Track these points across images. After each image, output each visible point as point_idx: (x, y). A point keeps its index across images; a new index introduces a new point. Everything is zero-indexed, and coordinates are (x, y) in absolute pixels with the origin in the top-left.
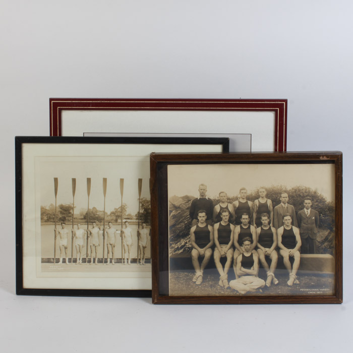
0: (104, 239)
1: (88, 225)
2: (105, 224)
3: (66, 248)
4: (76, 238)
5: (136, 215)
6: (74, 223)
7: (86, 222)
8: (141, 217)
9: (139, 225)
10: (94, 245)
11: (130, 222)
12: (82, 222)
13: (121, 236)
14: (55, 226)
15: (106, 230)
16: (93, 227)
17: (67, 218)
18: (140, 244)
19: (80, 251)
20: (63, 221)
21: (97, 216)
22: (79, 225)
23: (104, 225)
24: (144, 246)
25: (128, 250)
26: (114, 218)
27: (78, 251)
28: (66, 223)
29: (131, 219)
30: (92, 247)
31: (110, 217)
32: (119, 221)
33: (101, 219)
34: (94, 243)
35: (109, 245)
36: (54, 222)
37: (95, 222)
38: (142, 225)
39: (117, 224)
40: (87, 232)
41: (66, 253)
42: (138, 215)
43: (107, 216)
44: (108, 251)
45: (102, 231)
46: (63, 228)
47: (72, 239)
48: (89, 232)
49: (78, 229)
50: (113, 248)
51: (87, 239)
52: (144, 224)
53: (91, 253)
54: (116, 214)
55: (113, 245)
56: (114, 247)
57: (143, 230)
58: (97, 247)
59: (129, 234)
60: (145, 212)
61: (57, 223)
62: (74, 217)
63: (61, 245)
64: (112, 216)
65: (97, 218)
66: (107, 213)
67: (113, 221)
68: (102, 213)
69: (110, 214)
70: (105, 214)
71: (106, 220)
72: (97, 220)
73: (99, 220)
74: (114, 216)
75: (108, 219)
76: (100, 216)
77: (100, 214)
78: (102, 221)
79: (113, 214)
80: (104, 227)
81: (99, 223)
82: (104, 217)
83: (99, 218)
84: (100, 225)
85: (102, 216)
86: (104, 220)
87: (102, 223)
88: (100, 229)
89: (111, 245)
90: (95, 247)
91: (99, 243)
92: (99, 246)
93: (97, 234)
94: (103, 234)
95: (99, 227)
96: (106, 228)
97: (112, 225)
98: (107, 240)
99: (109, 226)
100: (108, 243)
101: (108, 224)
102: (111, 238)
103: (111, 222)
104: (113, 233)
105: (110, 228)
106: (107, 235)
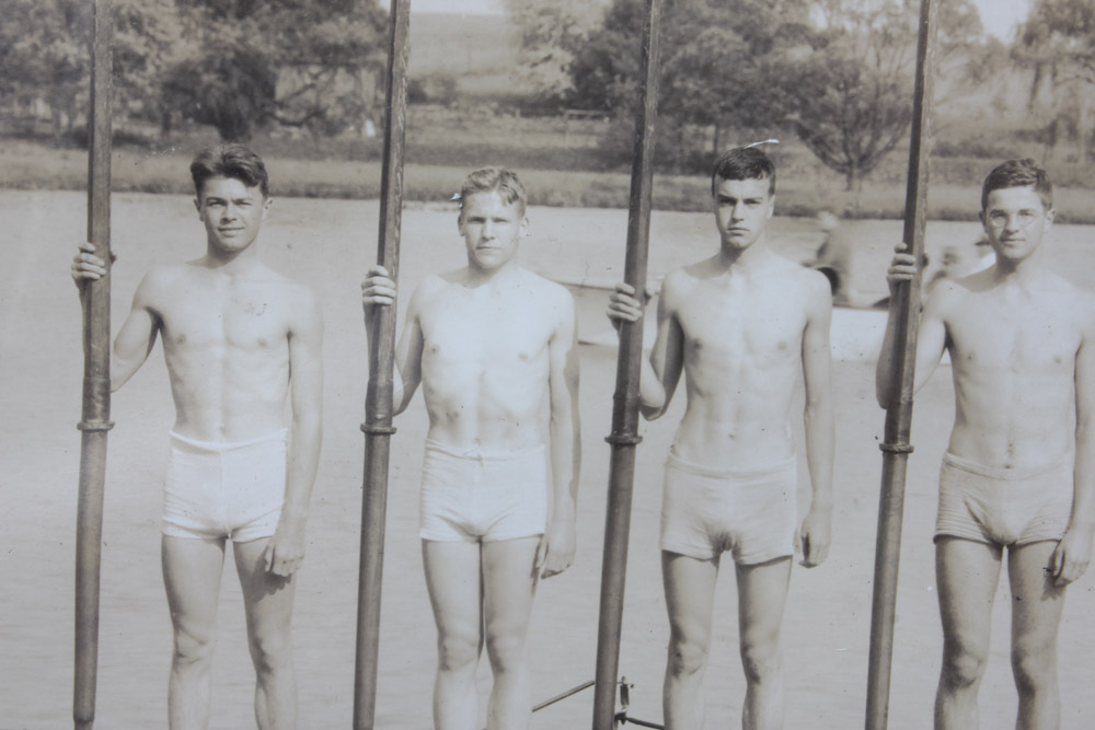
0: (895, 445)
1: (636, 206)
2: (937, 194)
3: (263, 579)
4: (442, 417)
6: (414, 175)
7: (605, 159)
10: (722, 544)
12: (543, 160)
14: (97, 213)
15: (945, 302)
16: (730, 253)
17: (286, 83)
19: (487, 640)
20: (229, 126)
21: (800, 54)
22: (491, 203)
23: (909, 216)
27: (465, 625)
28: (280, 169)
30: (691, 575)
31: (1015, 85)
33: (871, 118)
34: (730, 516)
36: (83, 139)
37: (760, 165)
40: (625, 327)
41: (262, 666)
43: (976, 74)
44: (952, 647)
45: (881, 321)
46: (220, 253)
47: (376, 434)
48: (652, 336)
49: (478, 270)
50: (1040, 607)
51: (622, 443)
53: (675, 668)
55: (1035, 563)
56: (1055, 581)
58: (766, 584)
61: (124, 163)
62: (418, 61)
63: (183, 526)
64: (1054, 75)
65: (805, 102)
66: (969, 22)
67: (1071, 159)
68: (889, 15)
69: (1030, 37)
70: (939, 36)
71: (955, 142)
72: (806, 124)
73: (838, 136)
74: (1082, 60)
75: (990, 111)
76: (852, 62)
77: (849, 26)
78: (886, 139)
79: (1071, 30)
80: (909, 251)
81: (832, 172)
82: (913, 81)
83: (835, 96)
84: (847, 216)
85: (885, 67)
86: (909, 129)
87: (875, 175)
88: (842, 277)
89: (1005, 551)
90: (743, 570)
91: (813, 508)
92: (800, 557)
93: (790, 369)
94: (887, 366)
95: (821, 252)
96: (941, 275)
97: (1048, 225)
98: (943, 471)
99: (999, 233)
100: (951, 528)
101: (979, 208)
102: (1011, 449)
103: (1025, 171)
104: (1058, 361)
105: (1007, 266)
106: (951, 387)
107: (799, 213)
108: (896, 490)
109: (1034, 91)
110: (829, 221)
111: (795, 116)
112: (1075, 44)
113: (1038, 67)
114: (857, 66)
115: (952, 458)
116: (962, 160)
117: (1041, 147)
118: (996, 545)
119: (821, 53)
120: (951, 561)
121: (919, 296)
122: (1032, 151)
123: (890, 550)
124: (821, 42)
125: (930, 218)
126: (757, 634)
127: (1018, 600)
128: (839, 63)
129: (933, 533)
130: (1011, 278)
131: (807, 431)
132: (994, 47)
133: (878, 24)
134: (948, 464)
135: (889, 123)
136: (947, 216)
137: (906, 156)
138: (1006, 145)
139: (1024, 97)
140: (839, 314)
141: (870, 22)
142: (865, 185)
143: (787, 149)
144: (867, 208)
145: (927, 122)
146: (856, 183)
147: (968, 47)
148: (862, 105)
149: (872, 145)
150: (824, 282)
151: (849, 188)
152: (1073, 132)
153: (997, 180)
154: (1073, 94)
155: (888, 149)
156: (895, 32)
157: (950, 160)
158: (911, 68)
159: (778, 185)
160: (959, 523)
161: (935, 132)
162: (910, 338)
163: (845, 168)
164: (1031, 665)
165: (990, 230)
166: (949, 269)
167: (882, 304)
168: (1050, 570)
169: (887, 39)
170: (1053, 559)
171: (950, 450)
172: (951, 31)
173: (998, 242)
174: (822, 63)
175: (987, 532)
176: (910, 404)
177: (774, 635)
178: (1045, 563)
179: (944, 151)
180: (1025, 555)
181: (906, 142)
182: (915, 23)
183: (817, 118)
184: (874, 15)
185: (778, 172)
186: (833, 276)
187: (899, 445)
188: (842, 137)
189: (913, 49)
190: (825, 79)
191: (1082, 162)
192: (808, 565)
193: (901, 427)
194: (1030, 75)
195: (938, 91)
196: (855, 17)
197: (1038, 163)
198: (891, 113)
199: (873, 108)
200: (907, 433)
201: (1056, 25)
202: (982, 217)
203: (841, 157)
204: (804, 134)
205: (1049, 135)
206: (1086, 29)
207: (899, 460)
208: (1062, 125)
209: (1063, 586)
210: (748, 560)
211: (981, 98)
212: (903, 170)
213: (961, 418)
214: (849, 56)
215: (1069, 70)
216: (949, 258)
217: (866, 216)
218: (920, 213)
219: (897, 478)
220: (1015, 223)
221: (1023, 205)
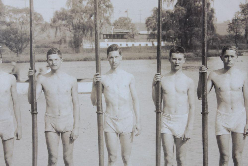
2: (37, 56)
5: (148, 22)
8: (166, 26)
9: (159, 59)
11: (127, 49)
13: (97, 102)
15: (41, 80)
18: (164, 130)
21: (4, 27)
23: (31, 62)
24: (180, 134)
25: (123, 152)
26: (69, 35)
29: (132, 37)
31: (52, 32)
32: (87, 44)
33: (21, 41)
35: (53, 136)
38: (170, 58)
39: (81, 56)
42: (154, 22)
43: (43, 30)
44: (50, 156)
45: (27, 85)
50: (69, 146)
52: (178, 55)
54: (75, 21)
55: (67, 136)
56: (72, 140)
57: (174, 77)
58: (9, 144)
59: (125, 94)
60: (183, 10)
64: (60, 29)
65: (6, 38)
66: (41, 18)
67: (65, 47)
68: (23, 18)
69: (54, 21)
70: (34, 22)
71: (40, 45)
72: (7, 43)
73: (14, 45)
74: (66, 26)
75: (47, 38)
76: (16, 29)
77: (14, 21)
78: (25, 45)
79: (63, 19)
80: (32, 69)
81: (14, 53)
82: (29, 32)
83: (13, 36)
84: (18, 62)
85: (23, 29)
86: (29, 43)
87: (23, 53)
88: (18, 75)
89: (60, 134)
90: (4, 142)
91: (18, 127)
92: (16, 138)
93: (9, 96)
94: (30, 95)
95: (13, 70)
96: (39, 74)
97: (62, 62)
98: (45, 117)
99: (51, 64)
100: (48, 129)
101: (46, 59)
102: (59, 111)
103: (55, 50)
104: (67, 92)
105: (54, 71)
106: (45, 98)
107: (8, 62)
108: (35, 122)
109: (56, 33)
110: (14, 63)
111: (5, 41)
112: (64, 22)
113: (56, 28)
114: (17, 29)
115: (47, 114)
116: (41, 49)
117: (59, 45)
118: (58, 133)
119: (9, 27)
120: (49, 137)
121: (35, 79)
122: (57, 46)
123: (35, 135)
124: (9, 24)
125: (36, 62)
126: (8, 155)
127: (64, 145)
128: (13, 29)
129: (44, 131)
130: (55, 74)
131: (14, 110)
132: (46, 24)
133: (21, 20)
134: (46, 115)
135: (25, 41)
136: (40, 61)
137: (29, 48)
138: (51, 45)
139: (54, 34)
140: (18, 84)
141: (19, 20)
142: (21, 55)
143: (3, 48)
144: (22, 60)
145: (33, 41)
146: (19, 55)
147: (41, 24)
148: (19, 38)
149: (22, 47)
150: (14, 77)
151: (18, 56)
152: (65, 41)
153: (50, 53)
154: (64, 33)
155: (25, 47)
156: (25, 21)
157: (39, 49)
158: (29, 29)
159: (2, 56)
160: (50, 128)
161: (35, 43)
162: (34, 88)
163: (16, 52)
164: (68, 159)
165: (49, 64)
166: (41, 73)
167: (27, 81)
168: (70, 137)
169: (23, 23)
170: (71, 135)
171: (46, 112)
172: (37, 21)
173: (51, 66)
174: (9, 29)
175: (56, 130)
176: (36, 103)
177: (12, 155)
178: (69, 136)
179: (37, 47)
180: (65, 134)
181: (29, 45)
182: (29, 20)
183: (9, 41)
184: (20, 18)
185: (2, 53)
186: (16, 75)
187: (35, 112)
188: (15, 45)
189: (29, 25)
190: (10, 33)
191: (68, 48)
192: (18, 139)
193: (35, 108)
194: (55, 29)
195: (35, 34)
196: (16, 19)
197: (58, 49)
198: (25, 39)
199: (21, 38)
200: (36, 109)
201: (59, 19)
202: (47, 61)
203: (15, 49)
204: (7, 45)
205: (60, 42)
206: (66, 19)
207: (35, 115)
208: (63, 40)
209: (73, 141)
210: (5, 139)
211: (45, 35)
212: (29, 52)
213: (48, 105)
214: (15, 27)
215: (63, 28)
216: (41, 70)
217: (22, 62)
218: (33, 61)
219: (35, 119)
220: (54, 62)
221: (56, 58)
